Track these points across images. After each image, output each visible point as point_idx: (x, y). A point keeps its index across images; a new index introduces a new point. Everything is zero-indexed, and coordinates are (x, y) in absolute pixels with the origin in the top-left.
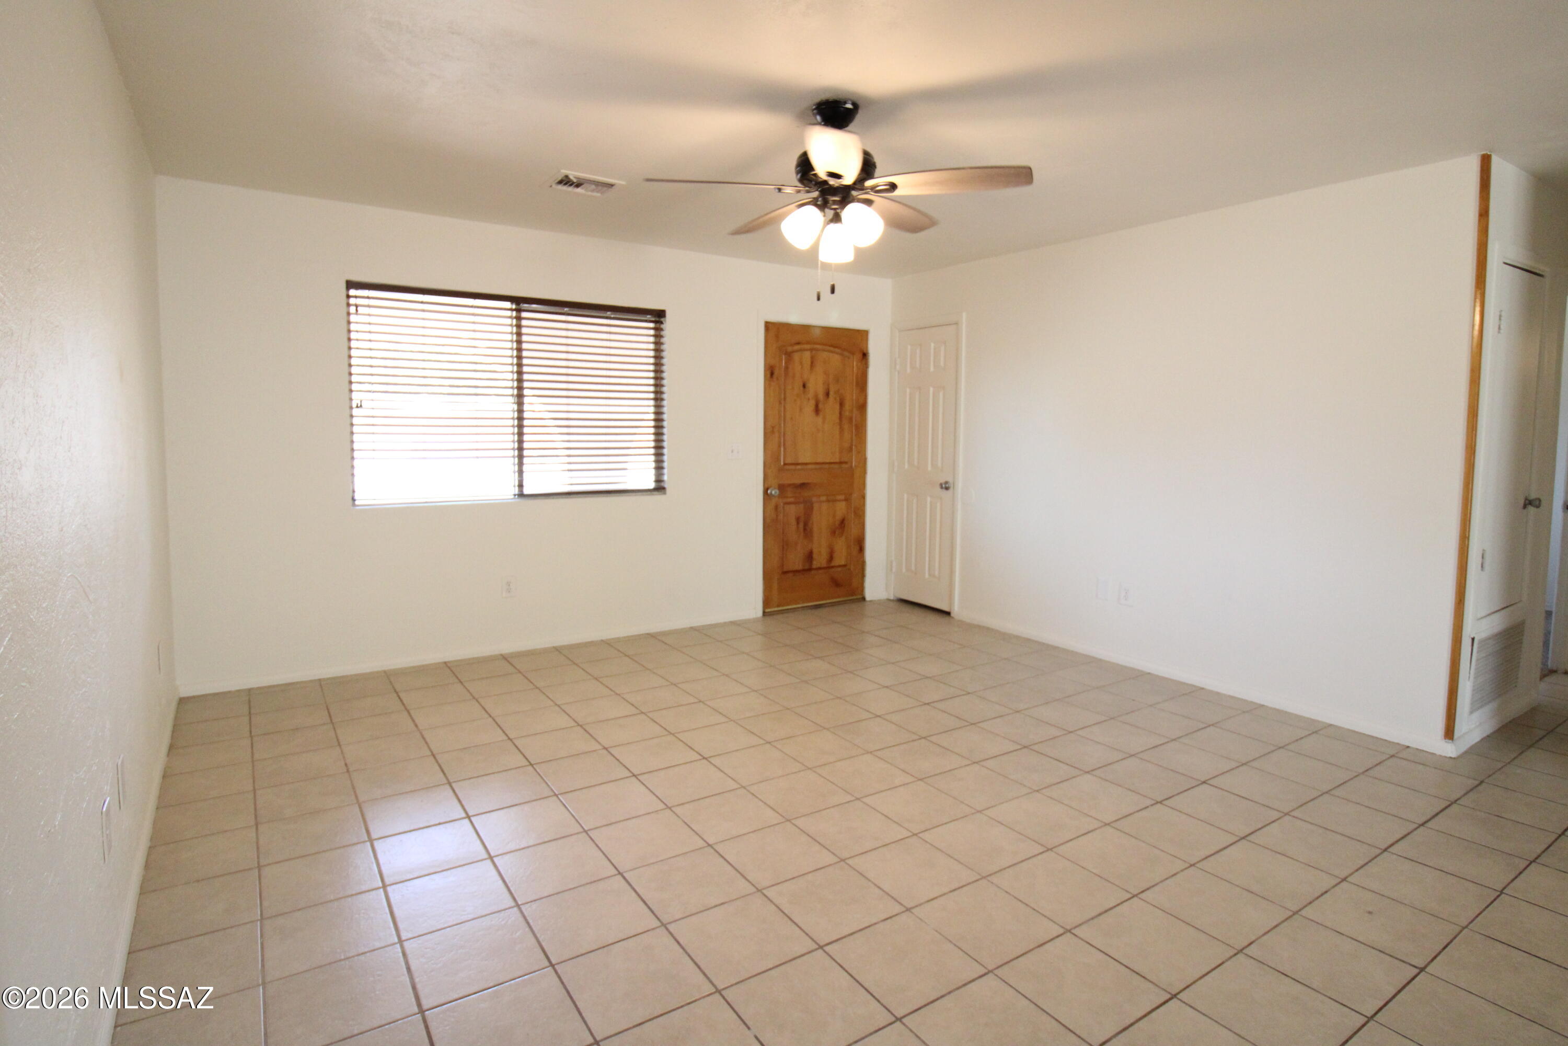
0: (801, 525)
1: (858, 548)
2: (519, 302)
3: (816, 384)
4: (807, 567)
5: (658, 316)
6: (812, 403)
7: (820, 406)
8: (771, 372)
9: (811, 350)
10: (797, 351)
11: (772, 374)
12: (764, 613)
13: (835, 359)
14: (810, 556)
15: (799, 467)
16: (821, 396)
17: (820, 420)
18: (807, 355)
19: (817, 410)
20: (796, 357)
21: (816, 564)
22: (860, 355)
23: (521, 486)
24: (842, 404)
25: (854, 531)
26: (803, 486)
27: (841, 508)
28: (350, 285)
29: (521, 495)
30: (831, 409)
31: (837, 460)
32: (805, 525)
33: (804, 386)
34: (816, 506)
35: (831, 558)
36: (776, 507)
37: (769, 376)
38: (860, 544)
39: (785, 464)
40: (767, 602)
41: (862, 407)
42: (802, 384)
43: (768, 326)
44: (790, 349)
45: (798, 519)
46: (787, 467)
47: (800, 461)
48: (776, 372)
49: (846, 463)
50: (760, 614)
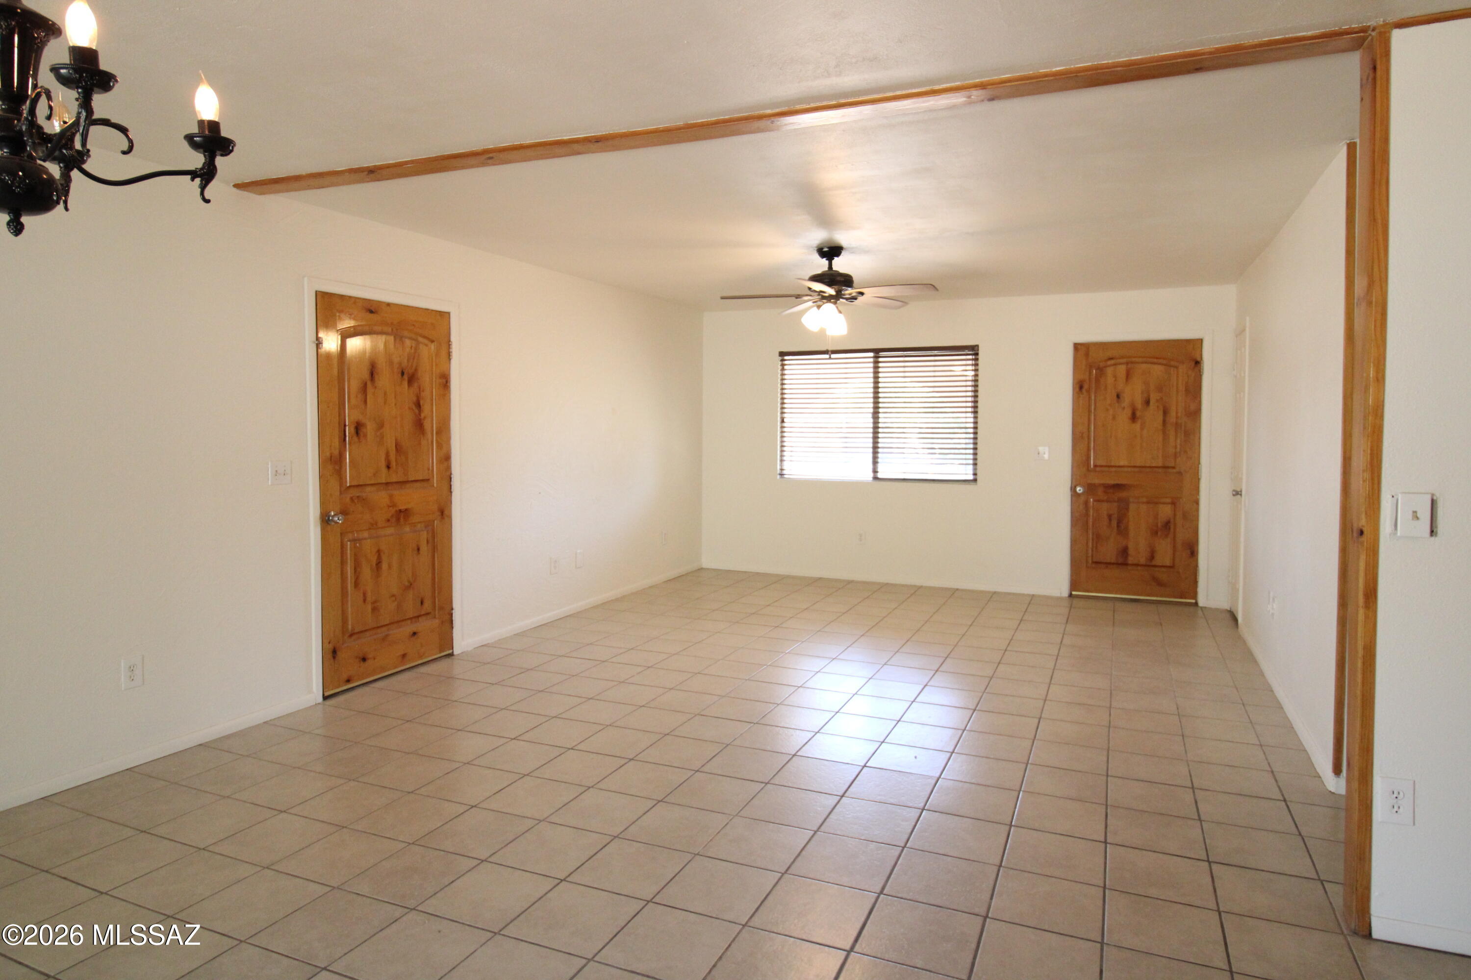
0: (1114, 523)
1: (1189, 552)
2: (877, 352)
3: (1134, 392)
4: (1121, 560)
5: (974, 350)
6: (1128, 412)
7: (1138, 414)
8: (1080, 387)
9: (1127, 363)
10: (1109, 366)
11: (1081, 388)
12: (1071, 595)
13: (1157, 371)
14: (1125, 551)
15: (1113, 469)
16: (1139, 405)
17: (1137, 426)
18: (1122, 369)
19: (1134, 418)
20: (1109, 371)
21: (1130, 560)
22: (1193, 364)
23: (875, 471)
24: (1165, 412)
25: (1182, 535)
26: (1118, 487)
27: (1165, 511)
28: (782, 354)
29: (876, 478)
30: (1153, 417)
31: (1160, 464)
32: (1121, 524)
33: (1118, 396)
34: (1132, 507)
35: (1152, 557)
36: (1086, 503)
37: (1077, 389)
38: (1192, 550)
39: (1095, 466)
40: (1075, 584)
41: (1195, 414)
42: (1115, 395)
43: (1077, 347)
44: (1102, 365)
45: (1110, 517)
46: (1098, 469)
47: (1113, 464)
48: (1086, 386)
49: (1174, 468)
50: (1065, 593)
